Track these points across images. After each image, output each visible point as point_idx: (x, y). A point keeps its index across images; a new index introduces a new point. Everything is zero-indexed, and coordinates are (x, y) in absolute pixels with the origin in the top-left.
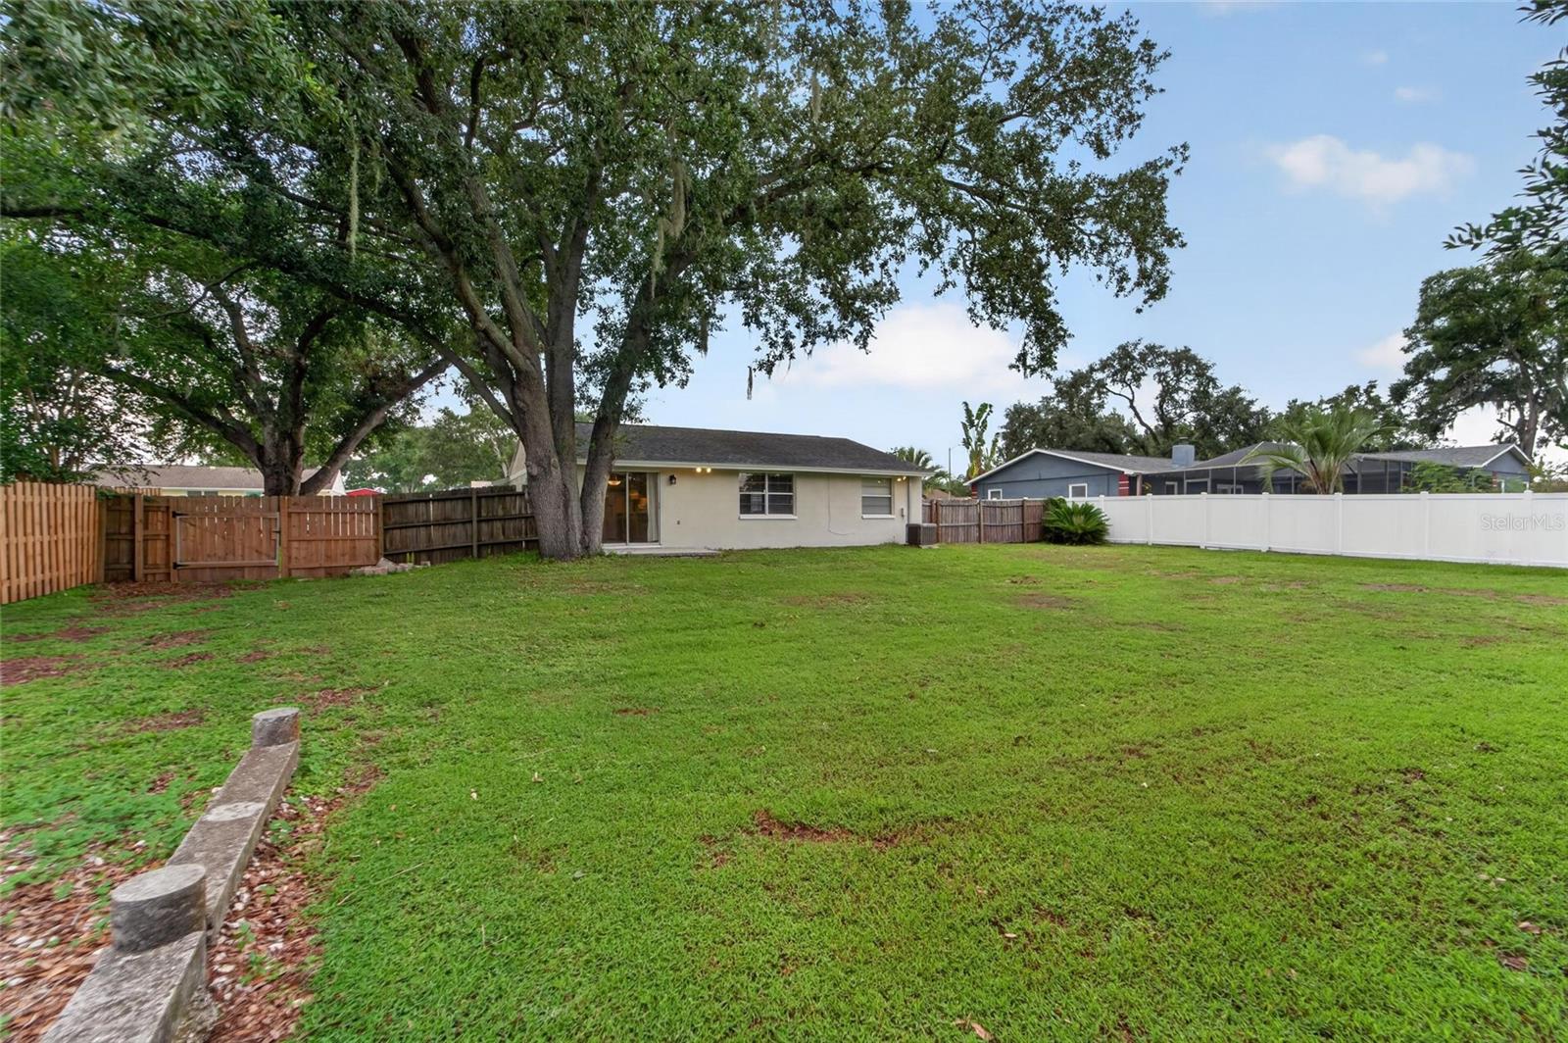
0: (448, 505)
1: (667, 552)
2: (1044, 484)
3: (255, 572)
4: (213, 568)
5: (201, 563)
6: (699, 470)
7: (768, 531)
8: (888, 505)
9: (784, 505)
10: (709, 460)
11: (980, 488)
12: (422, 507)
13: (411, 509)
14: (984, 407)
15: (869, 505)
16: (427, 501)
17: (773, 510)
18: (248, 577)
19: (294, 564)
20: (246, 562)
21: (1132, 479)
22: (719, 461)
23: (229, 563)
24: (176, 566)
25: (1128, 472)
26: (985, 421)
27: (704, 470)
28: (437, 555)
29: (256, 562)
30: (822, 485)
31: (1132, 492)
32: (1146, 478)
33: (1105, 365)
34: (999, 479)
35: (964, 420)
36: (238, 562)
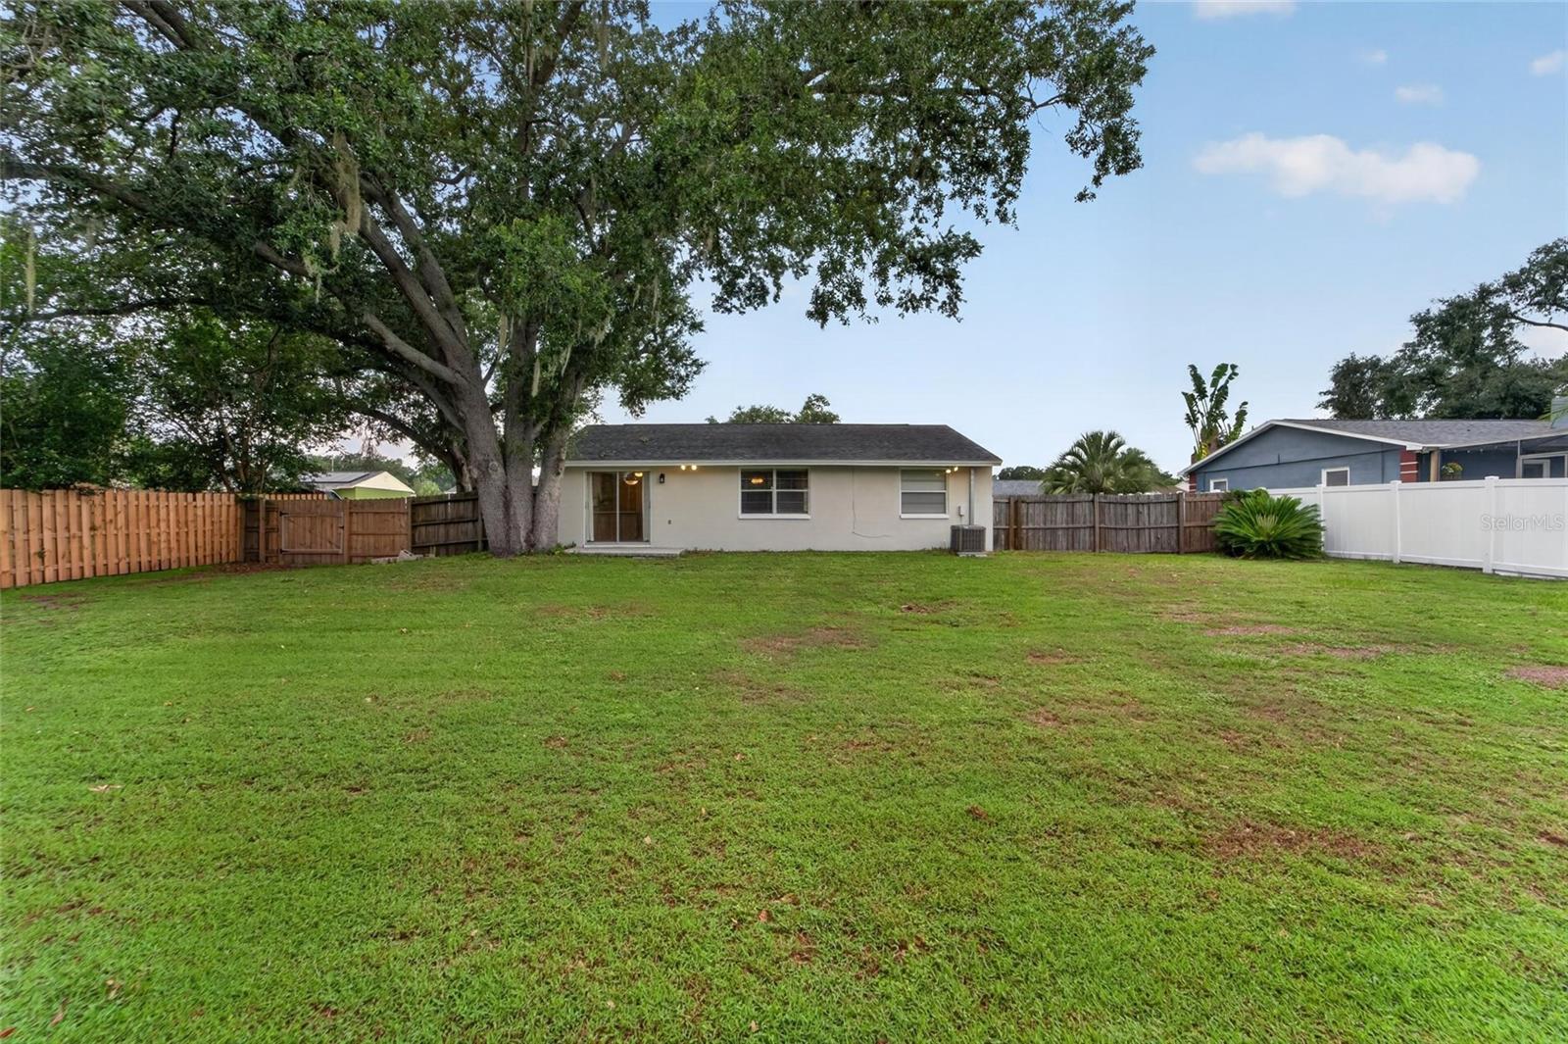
0: (462, 505)
1: (662, 552)
2: (1283, 470)
3: (328, 557)
4: (303, 554)
5: (297, 550)
6: (683, 468)
7: (775, 531)
8: (939, 502)
9: (795, 503)
10: (694, 457)
11: (1199, 477)
12: (442, 507)
13: (434, 509)
14: (1221, 370)
15: (911, 501)
16: (446, 502)
17: (781, 510)
18: (326, 559)
19: (354, 552)
20: (324, 550)
21: (1423, 458)
22: (709, 456)
23: (313, 550)
24: (282, 551)
25: (1412, 446)
26: (1225, 388)
27: (689, 468)
28: (451, 548)
29: (329, 550)
30: (845, 479)
31: (1423, 476)
32: (1447, 456)
33: (1514, 283)
34: (1224, 465)
35: (1190, 389)
36: (319, 550)
